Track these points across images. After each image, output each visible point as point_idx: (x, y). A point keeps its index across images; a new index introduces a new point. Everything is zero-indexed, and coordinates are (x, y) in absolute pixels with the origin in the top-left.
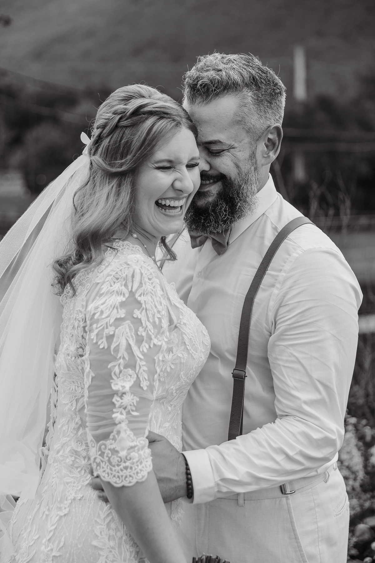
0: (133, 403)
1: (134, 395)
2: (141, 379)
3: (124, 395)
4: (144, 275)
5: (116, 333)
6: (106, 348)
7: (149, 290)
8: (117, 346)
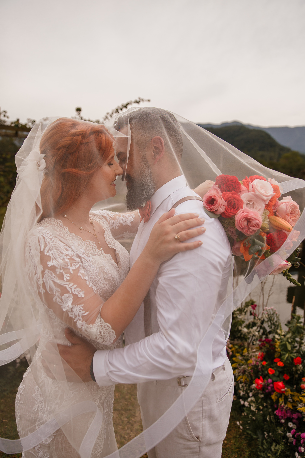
0: (80, 309)
1: (78, 305)
2: (77, 293)
3: (72, 309)
4: (46, 238)
5: (44, 281)
6: (45, 292)
7: (53, 245)
8: (49, 288)
